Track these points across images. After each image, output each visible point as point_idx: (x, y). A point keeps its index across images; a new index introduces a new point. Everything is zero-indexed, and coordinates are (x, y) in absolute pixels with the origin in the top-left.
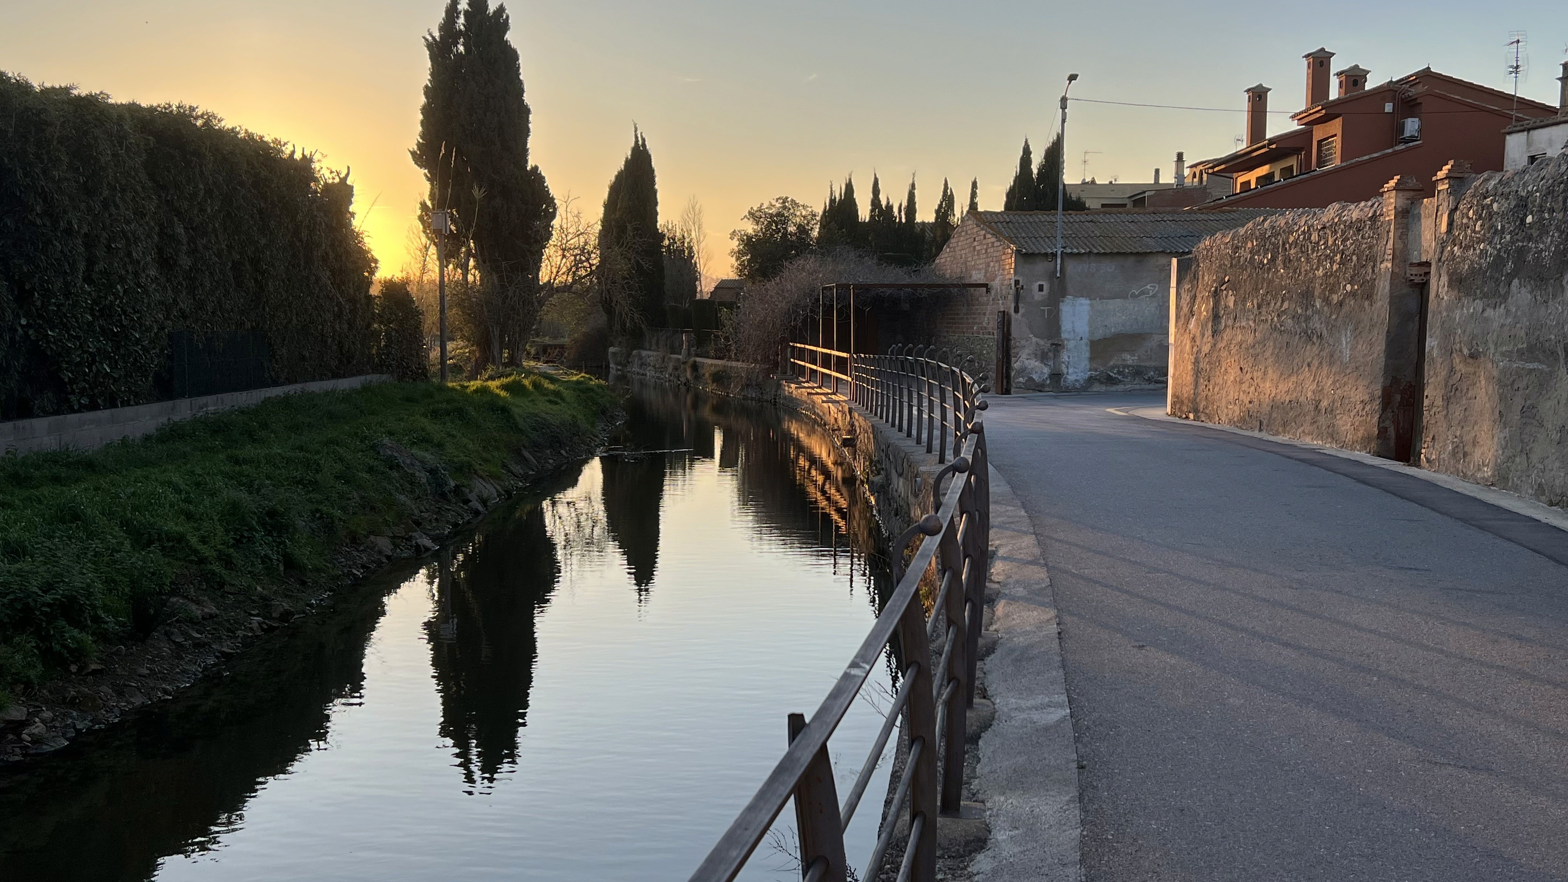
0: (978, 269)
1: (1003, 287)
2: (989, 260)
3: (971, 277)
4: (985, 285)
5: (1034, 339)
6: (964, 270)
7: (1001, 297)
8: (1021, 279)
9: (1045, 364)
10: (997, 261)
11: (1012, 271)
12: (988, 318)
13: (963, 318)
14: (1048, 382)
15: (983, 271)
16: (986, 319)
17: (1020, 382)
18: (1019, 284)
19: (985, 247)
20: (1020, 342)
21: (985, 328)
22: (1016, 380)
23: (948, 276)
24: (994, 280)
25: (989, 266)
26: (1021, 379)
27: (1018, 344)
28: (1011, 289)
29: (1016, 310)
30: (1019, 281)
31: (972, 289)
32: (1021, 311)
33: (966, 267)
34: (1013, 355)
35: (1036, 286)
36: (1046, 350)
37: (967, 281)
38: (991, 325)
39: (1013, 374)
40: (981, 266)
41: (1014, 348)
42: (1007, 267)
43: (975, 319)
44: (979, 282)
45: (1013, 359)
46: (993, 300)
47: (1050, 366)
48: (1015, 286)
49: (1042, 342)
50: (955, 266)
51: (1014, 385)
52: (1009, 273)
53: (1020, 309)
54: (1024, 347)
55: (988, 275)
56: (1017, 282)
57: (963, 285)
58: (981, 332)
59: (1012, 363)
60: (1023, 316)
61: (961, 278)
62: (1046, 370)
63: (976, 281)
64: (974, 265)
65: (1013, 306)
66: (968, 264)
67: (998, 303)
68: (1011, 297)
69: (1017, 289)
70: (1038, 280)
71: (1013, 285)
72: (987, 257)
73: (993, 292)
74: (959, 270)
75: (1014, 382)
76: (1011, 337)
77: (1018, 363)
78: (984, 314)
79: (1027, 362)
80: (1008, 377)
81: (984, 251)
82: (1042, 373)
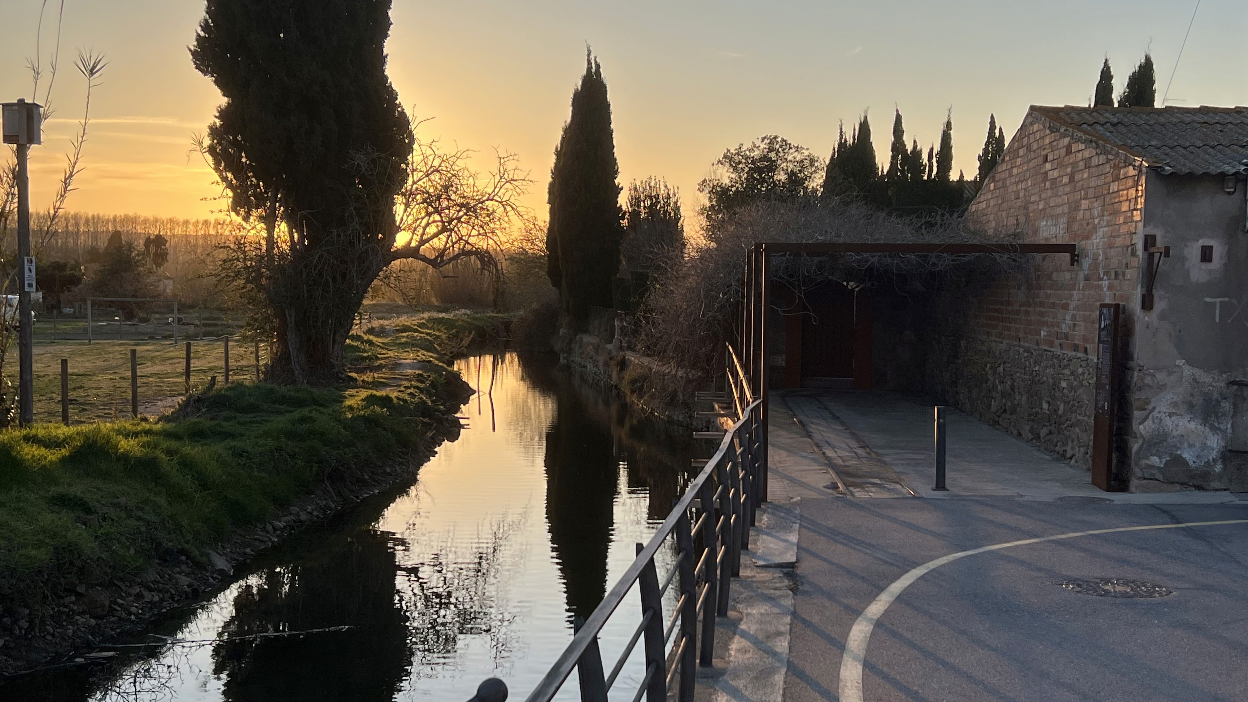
0: (1052, 216)
1: (1113, 252)
2: (1077, 196)
3: (1036, 232)
4: (1069, 248)
5: (1188, 371)
6: (1022, 219)
7: (1106, 273)
8: (1159, 233)
9: (1213, 429)
10: (1097, 198)
11: (1137, 215)
12: (1074, 317)
13: (1018, 312)
14: (1218, 468)
15: (1064, 220)
16: (1068, 317)
17: (1151, 467)
18: (1154, 245)
19: (1069, 170)
20: (1153, 376)
21: (1066, 336)
22: (1144, 462)
23: (991, 232)
24: (1087, 238)
25: (1077, 208)
26: (1155, 460)
27: (1148, 380)
28: (1134, 254)
29: (1147, 304)
30: (1154, 237)
31: (1039, 256)
32: (1160, 305)
33: (1027, 216)
34: (1135, 404)
35: (1193, 251)
36: (1215, 396)
37: (1027, 241)
38: (1080, 331)
39: (1135, 447)
40: (1059, 210)
41: (1140, 389)
42: (1125, 207)
43: (1042, 314)
44: (1053, 241)
45: (1137, 414)
46: (1087, 279)
47: (1224, 432)
48: (1146, 248)
49: (1205, 378)
50: (1004, 214)
51: (1137, 470)
52: (1129, 220)
53: (1156, 299)
54: (1162, 387)
55: (1076, 226)
56: (1149, 241)
57: (1023, 246)
58: (1057, 342)
59: (1134, 423)
60: (1162, 317)
61: (1015, 235)
62: (1215, 442)
63: (1046, 239)
64: (1044, 209)
65: (1138, 293)
66: (1032, 207)
67: (1100, 287)
68: (1133, 274)
69: (1151, 256)
70: (1201, 237)
71: (1140, 246)
72: (1074, 191)
73: (1086, 263)
74: (1012, 221)
75: (1137, 464)
76: (1131, 364)
77: (1149, 422)
78: (1065, 307)
79: (1169, 422)
80: (1123, 450)
81: (1066, 180)
82: (1204, 447)
